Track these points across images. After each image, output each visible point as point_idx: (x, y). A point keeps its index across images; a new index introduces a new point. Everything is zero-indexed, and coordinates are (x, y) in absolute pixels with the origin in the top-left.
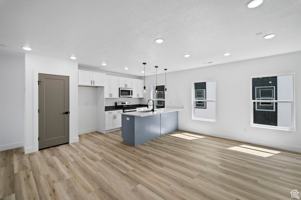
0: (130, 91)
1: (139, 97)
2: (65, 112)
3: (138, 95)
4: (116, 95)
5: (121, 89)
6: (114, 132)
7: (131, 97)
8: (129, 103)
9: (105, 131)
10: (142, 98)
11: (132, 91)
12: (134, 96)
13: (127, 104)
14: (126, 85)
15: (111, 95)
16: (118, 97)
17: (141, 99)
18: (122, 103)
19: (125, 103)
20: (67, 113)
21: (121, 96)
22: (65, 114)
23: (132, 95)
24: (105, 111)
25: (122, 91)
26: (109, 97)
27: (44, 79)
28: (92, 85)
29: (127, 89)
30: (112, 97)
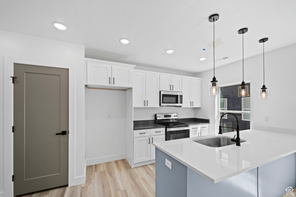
0: (177, 96)
1: (194, 107)
2: (61, 132)
3: (192, 103)
4: (155, 102)
5: (162, 93)
6: (150, 166)
7: (180, 106)
8: (176, 116)
9: (134, 164)
10: (199, 108)
11: (181, 96)
12: (186, 104)
13: (172, 117)
14: (171, 87)
15: (146, 103)
16: (158, 106)
17: (196, 109)
18: (165, 116)
19: (170, 116)
20: (65, 133)
21: (162, 104)
22: (61, 136)
23: (181, 103)
24: (134, 129)
25: (164, 95)
26: (143, 106)
27: (25, 73)
28: (110, 85)
29: (173, 93)
30: (148, 106)
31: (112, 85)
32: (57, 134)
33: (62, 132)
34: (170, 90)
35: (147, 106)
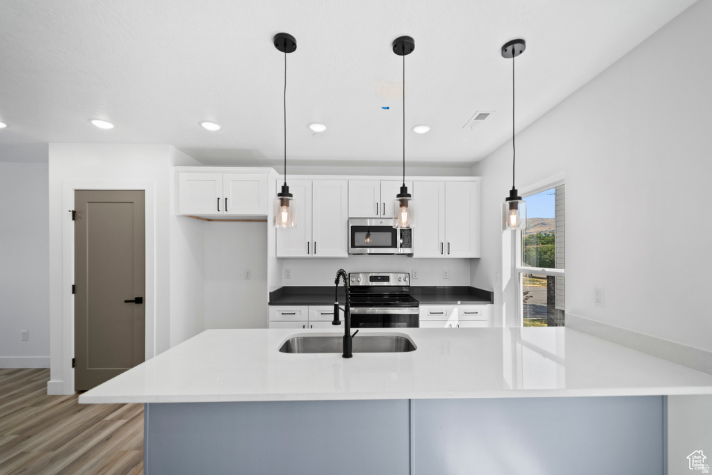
1: (452, 256)
2: (134, 299)
3: (446, 246)
4: (335, 245)
5: (351, 224)
7: (410, 255)
8: (404, 279)
12: (422, 246)
13: (392, 282)
14: (379, 207)
16: (345, 254)
18: (373, 279)
19: (387, 279)
20: (140, 301)
21: (352, 250)
22: (134, 305)
24: (271, 304)
26: (305, 255)
27: (87, 204)
28: (221, 213)
29: (381, 222)
30: (318, 255)
31: (222, 213)
32: (126, 301)
33: (136, 298)
34: (379, 216)
35: (314, 255)
